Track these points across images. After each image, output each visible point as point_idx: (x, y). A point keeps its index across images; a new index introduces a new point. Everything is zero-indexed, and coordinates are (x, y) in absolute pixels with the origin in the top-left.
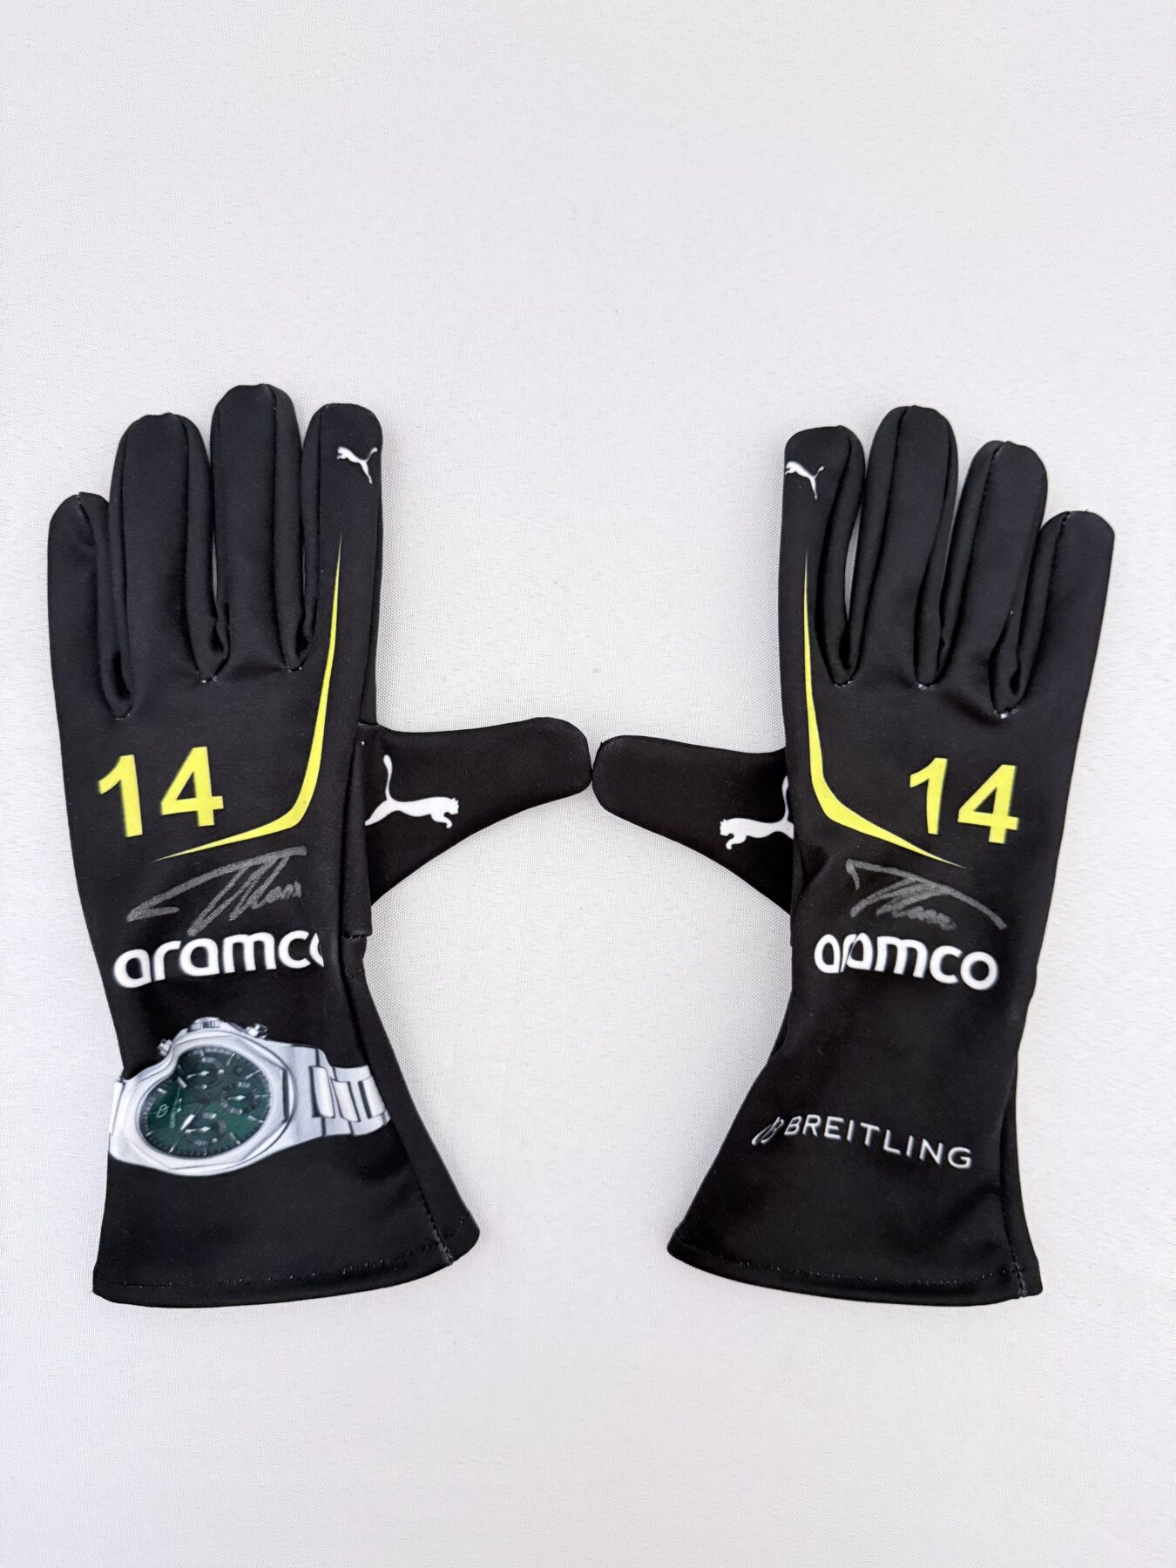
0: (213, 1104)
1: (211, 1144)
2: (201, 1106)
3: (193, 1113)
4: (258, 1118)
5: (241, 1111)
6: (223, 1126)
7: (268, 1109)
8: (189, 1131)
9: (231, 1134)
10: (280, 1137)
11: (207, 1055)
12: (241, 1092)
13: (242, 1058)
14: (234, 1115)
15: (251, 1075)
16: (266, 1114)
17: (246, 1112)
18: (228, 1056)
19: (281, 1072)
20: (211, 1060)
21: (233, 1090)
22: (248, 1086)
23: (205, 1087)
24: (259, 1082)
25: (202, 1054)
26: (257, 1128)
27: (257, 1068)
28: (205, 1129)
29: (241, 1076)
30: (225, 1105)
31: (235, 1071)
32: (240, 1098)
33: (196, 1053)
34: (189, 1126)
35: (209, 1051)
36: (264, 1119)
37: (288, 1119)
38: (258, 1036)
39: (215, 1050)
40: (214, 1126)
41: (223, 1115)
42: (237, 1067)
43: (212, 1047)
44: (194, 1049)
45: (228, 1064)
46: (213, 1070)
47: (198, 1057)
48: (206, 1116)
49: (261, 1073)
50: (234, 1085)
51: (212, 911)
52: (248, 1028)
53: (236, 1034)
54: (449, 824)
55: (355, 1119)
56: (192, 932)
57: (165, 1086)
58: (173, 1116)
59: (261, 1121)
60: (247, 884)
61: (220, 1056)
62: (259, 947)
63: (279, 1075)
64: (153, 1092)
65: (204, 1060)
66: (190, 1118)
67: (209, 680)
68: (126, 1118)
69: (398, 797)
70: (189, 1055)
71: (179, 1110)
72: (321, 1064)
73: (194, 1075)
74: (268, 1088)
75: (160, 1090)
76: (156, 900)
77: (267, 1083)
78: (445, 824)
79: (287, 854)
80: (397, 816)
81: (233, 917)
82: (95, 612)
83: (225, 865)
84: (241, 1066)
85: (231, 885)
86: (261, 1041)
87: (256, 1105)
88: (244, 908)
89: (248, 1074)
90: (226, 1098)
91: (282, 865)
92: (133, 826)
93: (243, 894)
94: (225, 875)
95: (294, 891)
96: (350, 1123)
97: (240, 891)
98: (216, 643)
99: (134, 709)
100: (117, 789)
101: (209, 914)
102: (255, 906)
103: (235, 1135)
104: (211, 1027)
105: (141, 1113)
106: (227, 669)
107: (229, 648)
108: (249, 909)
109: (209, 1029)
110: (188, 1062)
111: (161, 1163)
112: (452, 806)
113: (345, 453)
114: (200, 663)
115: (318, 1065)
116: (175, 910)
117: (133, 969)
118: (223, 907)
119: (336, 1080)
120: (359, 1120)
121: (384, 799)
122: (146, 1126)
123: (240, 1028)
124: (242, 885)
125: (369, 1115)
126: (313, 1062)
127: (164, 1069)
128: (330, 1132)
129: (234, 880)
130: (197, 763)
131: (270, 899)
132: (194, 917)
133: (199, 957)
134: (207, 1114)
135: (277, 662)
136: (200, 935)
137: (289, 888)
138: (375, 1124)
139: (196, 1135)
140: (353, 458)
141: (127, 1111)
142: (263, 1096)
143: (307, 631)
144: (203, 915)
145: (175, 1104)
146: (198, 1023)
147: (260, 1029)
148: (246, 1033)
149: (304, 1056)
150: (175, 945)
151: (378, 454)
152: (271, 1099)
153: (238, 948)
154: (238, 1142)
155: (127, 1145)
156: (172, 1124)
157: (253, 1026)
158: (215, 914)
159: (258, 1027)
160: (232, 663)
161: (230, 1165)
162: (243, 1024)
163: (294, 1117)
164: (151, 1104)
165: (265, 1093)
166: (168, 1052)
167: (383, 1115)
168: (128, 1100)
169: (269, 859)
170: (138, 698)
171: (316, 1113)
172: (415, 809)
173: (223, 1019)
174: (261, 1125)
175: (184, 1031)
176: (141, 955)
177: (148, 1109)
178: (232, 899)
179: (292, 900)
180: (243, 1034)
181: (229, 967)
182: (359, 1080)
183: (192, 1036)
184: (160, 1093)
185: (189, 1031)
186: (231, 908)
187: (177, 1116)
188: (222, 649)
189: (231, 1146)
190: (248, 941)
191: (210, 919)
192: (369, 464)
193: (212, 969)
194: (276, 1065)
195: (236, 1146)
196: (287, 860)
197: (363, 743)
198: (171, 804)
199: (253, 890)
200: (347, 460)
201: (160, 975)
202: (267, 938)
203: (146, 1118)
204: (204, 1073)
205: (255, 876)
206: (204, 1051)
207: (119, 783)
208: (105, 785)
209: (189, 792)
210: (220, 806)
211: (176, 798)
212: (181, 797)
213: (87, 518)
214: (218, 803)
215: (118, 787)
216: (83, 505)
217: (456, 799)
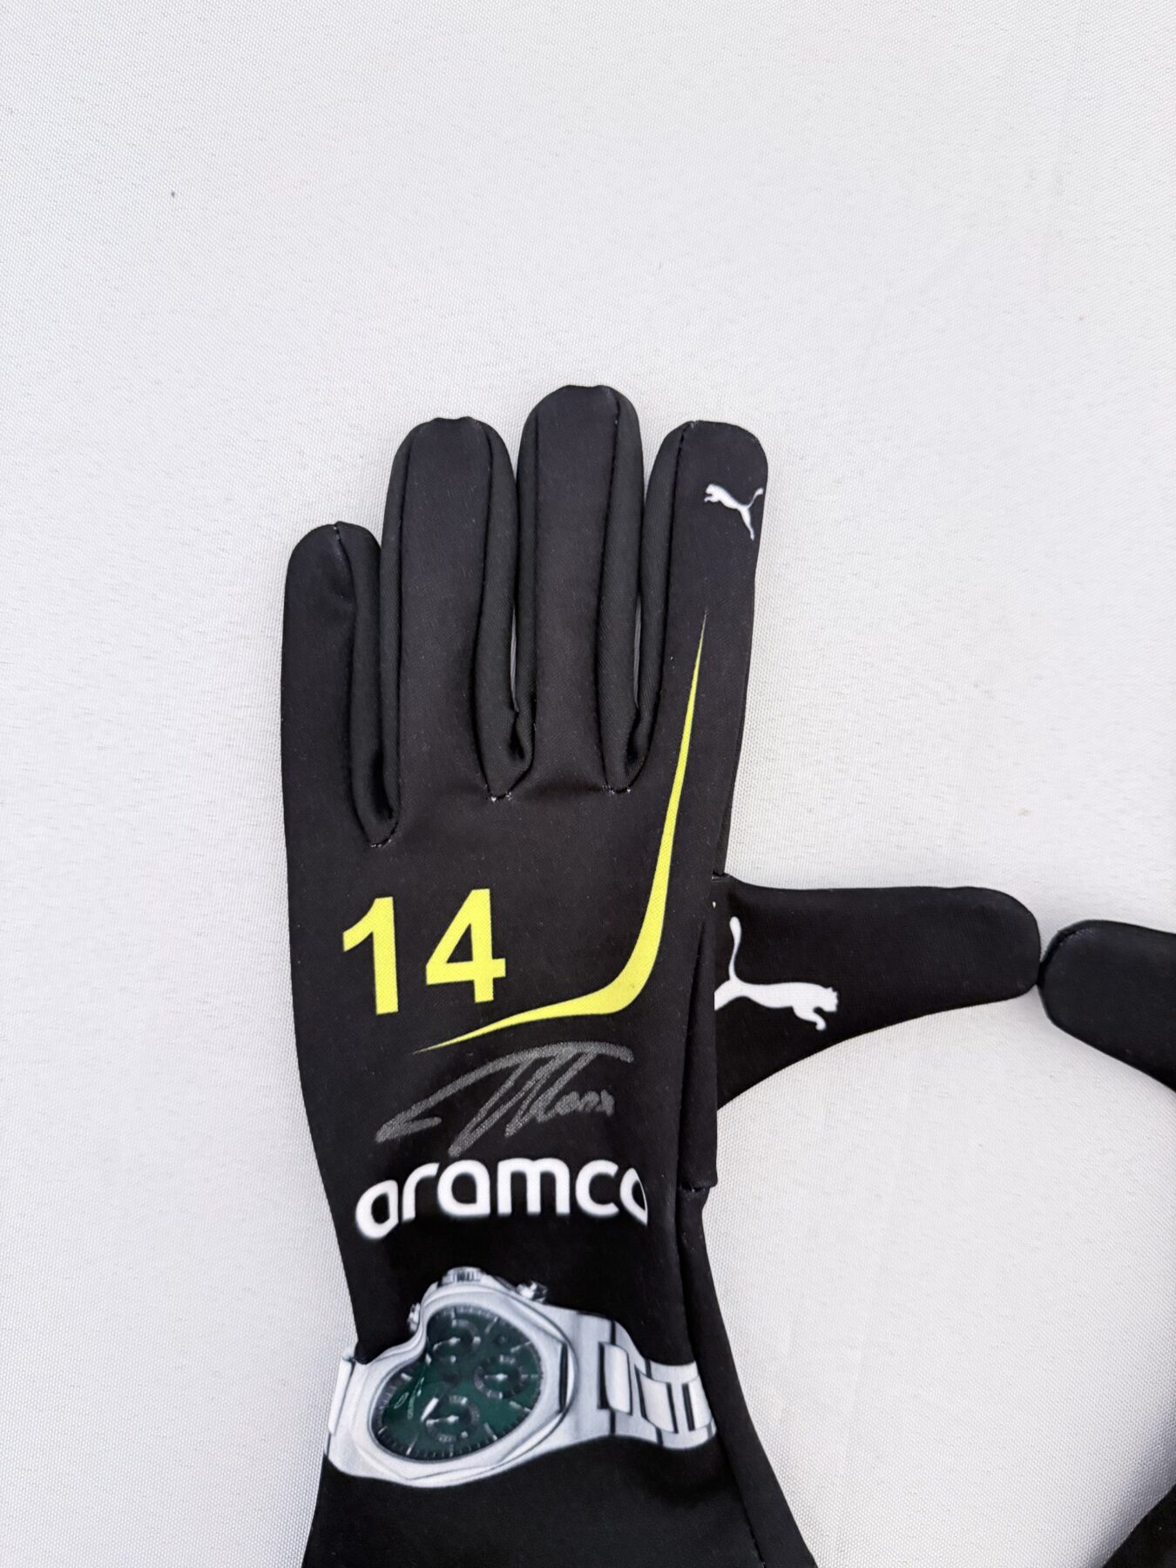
0: (463, 1386)
1: (459, 1438)
2: (446, 1386)
3: (437, 1396)
4: (523, 1405)
5: (501, 1396)
6: (475, 1415)
7: (539, 1394)
8: (431, 1422)
9: (487, 1426)
10: (552, 1432)
12: (504, 1369)
13: (508, 1325)
14: (493, 1400)
15: (518, 1348)
16: (536, 1400)
17: (507, 1396)
18: (487, 1322)
19: (559, 1348)
20: (464, 1323)
21: (491, 1366)
22: (513, 1361)
23: (453, 1359)
24: (530, 1358)
25: (453, 1315)
26: (520, 1419)
27: (527, 1340)
28: (452, 1419)
29: (503, 1349)
30: (480, 1386)
31: (496, 1341)
32: (501, 1377)
33: (445, 1314)
34: (431, 1416)
35: (462, 1311)
36: (531, 1408)
37: (564, 1408)
38: (535, 1298)
39: (471, 1311)
40: (464, 1415)
41: (474, 1400)
42: (499, 1336)
43: (466, 1307)
44: (446, 1309)
45: (488, 1330)
46: (466, 1338)
47: (449, 1320)
48: (454, 1399)
49: (532, 1346)
50: (495, 1360)
51: (482, 1122)
52: (520, 1286)
53: (504, 1293)
54: (821, 1024)
55: (670, 1428)
56: (454, 1150)
57: (411, 1371)
58: (412, 1401)
59: (527, 1410)
60: (530, 1084)
61: (478, 1320)
62: (548, 1181)
63: (556, 1349)
64: (395, 1379)
65: (454, 1323)
66: (433, 1403)
67: (500, 798)
68: (355, 1416)
69: (745, 976)
70: (437, 1317)
71: (419, 1392)
72: (618, 1341)
73: (440, 1343)
74: (540, 1367)
75: (404, 1376)
76: (416, 1110)
77: (539, 1359)
78: (814, 1024)
79: (592, 1050)
80: (742, 1003)
81: (510, 1130)
82: (349, 693)
83: (503, 1056)
84: (506, 1336)
85: (509, 1084)
86: (538, 1305)
87: (523, 1390)
88: (526, 1119)
89: (514, 1345)
90: (482, 1377)
91: (581, 1064)
92: (387, 1000)
93: (524, 1098)
94: (501, 1070)
95: (600, 1102)
96: (659, 1433)
97: (521, 1095)
98: (515, 746)
99: (399, 834)
100: (368, 947)
101: (478, 1125)
102: (541, 1118)
103: (491, 1427)
104: (468, 1279)
105: (377, 1409)
106: (528, 784)
107: (533, 755)
108: (533, 1120)
109: (465, 1282)
110: (438, 1326)
111: (396, 1473)
112: (828, 999)
113: (717, 494)
114: (491, 774)
115: (613, 1341)
116: (437, 1121)
117: (380, 1210)
118: (497, 1115)
119: (649, 1375)
120: (676, 1431)
121: (727, 978)
122: (380, 1422)
123: (508, 1285)
124: (524, 1084)
125: (691, 1426)
126: (606, 1337)
127: (412, 1349)
128: (621, 1431)
129: (514, 1077)
130: (476, 911)
131: (562, 1108)
132: (459, 1129)
133: (464, 1190)
134: (455, 1397)
135: (595, 778)
136: (465, 1156)
137: (591, 1097)
138: (699, 1437)
139: (444, 1427)
140: (729, 502)
141: (358, 1405)
142: (533, 1376)
143: (641, 740)
144: (470, 1126)
145: (417, 1386)
146: (452, 1274)
147: (538, 1290)
148: (518, 1292)
149: (594, 1329)
150: (429, 1170)
152: (543, 1381)
153: (519, 1181)
154: (495, 1438)
155: (355, 1451)
156: (410, 1412)
157: (528, 1285)
158: (486, 1126)
159: (534, 1286)
160: (536, 777)
161: (483, 1470)
162: (513, 1279)
163: (573, 1407)
164: (390, 1395)
165: (536, 1372)
166: (418, 1324)
167: (709, 1427)
168: (359, 1389)
169: (566, 1051)
170: (406, 818)
171: (604, 1403)
172: (771, 996)
173: (486, 1270)
174: (527, 1415)
175: (434, 1287)
176: (388, 1188)
177: (386, 1402)
178: (509, 1104)
179: (595, 1116)
180: (513, 1293)
181: (505, 1207)
182: (685, 1381)
183: (443, 1292)
184: (403, 1381)
185: (440, 1285)
186: (507, 1118)
187: (417, 1400)
188: (522, 756)
189: (485, 1443)
190: (532, 1169)
191: (480, 1132)
192: (752, 511)
193: (481, 1208)
194: (553, 1337)
195: (491, 1442)
196: (591, 1057)
197: (714, 904)
198: (439, 970)
199: (538, 1095)
200: (720, 503)
201: (409, 1213)
202: (559, 1169)
203: (382, 1412)
204: (454, 1341)
205: (542, 1074)
206: (455, 1311)
207: (371, 936)
208: (352, 938)
209: (463, 952)
210: (501, 972)
211: (446, 959)
212: (452, 959)
213: (347, 559)
214: (499, 968)
215: (368, 943)
216: (343, 541)
217: (834, 990)
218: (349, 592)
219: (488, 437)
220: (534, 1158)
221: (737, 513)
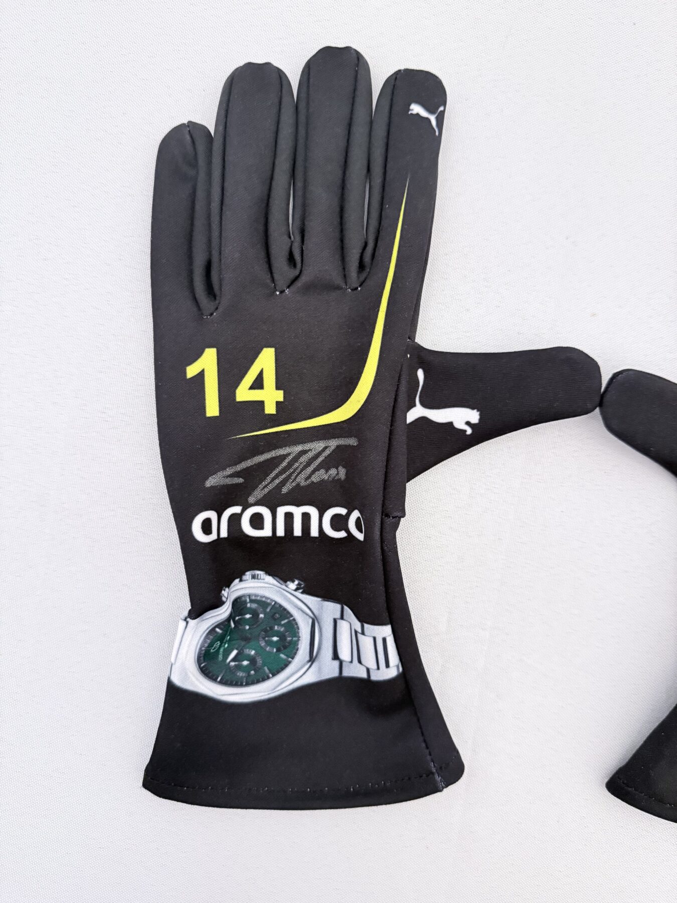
0: (252, 643)
1: (249, 675)
2: (243, 643)
3: (237, 649)
4: (288, 656)
5: (275, 650)
6: (259, 661)
7: (297, 650)
8: (233, 664)
9: (266, 668)
10: (304, 674)
11: (252, 601)
12: (277, 634)
13: (281, 606)
14: (269, 652)
15: (286, 621)
16: (295, 654)
17: (279, 650)
18: (269, 604)
19: (310, 621)
20: (254, 606)
21: (269, 632)
22: (282, 629)
23: (247, 627)
24: (293, 627)
25: (248, 600)
26: (286, 665)
27: (292, 616)
28: (245, 663)
29: (277, 621)
30: (263, 644)
31: (273, 616)
32: (275, 639)
33: (243, 599)
34: (234, 660)
35: (253, 598)
36: (293, 658)
37: (312, 659)
38: (296, 590)
39: (259, 598)
40: (253, 660)
41: (259, 652)
42: (275, 613)
43: (256, 595)
44: (244, 596)
45: (268, 610)
46: (255, 614)
47: (245, 602)
48: (247, 651)
49: (294, 620)
50: (272, 628)
51: (268, 485)
52: (288, 583)
53: (278, 587)
54: (469, 431)
55: (375, 667)
56: (251, 500)
57: (222, 627)
58: (222, 650)
59: (290, 659)
60: (297, 464)
61: (263, 603)
62: (306, 517)
63: (308, 622)
64: (212, 631)
65: (249, 605)
66: (234, 653)
67: (282, 292)
68: (187, 652)
69: (425, 405)
70: (239, 600)
71: (226, 645)
72: (345, 617)
73: (240, 617)
74: (298, 633)
75: (218, 630)
77: (298, 628)
78: (465, 431)
79: (333, 443)
80: (423, 420)
81: (285, 490)
82: (192, 224)
83: (281, 447)
84: (280, 613)
85: (284, 464)
86: (298, 594)
87: (288, 646)
89: (284, 619)
90: (264, 638)
91: (327, 452)
92: (212, 409)
93: (293, 472)
94: (280, 455)
95: (338, 474)
96: (368, 670)
97: (291, 470)
98: (291, 259)
99: (220, 309)
100: (201, 375)
101: (266, 486)
102: (303, 484)
103: (268, 669)
104: (258, 579)
105: (200, 649)
106: (299, 284)
107: (302, 265)
108: (298, 485)
109: (256, 580)
110: (239, 605)
111: (211, 690)
112: (474, 416)
113: (416, 109)
114: (276, 276)
115: (342, 618)
116: (241, 480)
117: (206, 527)
118: (277, 481)
119: (363, 633)
120: (378, 668)
121: (415, 405)
122: (202, 658)
123: (281, 582)
124: (293, 464)
125: (387, 665)
126: (338, 615)
127: (223, 612)
128: (346, 673)
129: (287, 461)
130: (266, 361)
131: (315, 478)
132: (254, 488)
133: (257, 522)
134: (247, 650)
135: (339, 281)
136: (257, 504)
137: (333, 472)
138: (391, 672)
139: (239, 667)
140: (423, 113)
141: (189, 646)
142: (295, 639)
143: (367, 258)
144: (261, 486)
145: (225, 641)
146: (248, 574)
147: (299, 584)
148: (287, 586)
149: (331, 609)
150: (237, 509)
151: (443, 112)
152: (300, 642)
153: (289, 517)
154: (271, 675)
155: (186, 674)
156: (221, 657)
157: (293, 582)
158: (271, 487)
159: (296, 582)
160: (304, 279)
161: (263, 694)
162: (284, 578)
163: (317, 658)
164: (209, 641)
165: (295, 637)
166: (227, 599)
167: (398, 667)
168: (190, 636)
169: (318, 446)
170: (225, 300)
171: (336, 656)
172: (440, 416)
173: (269, 573)
174: (290, 662)
175: (237, 581)
176: (212, 515)
177: (206, 645)
178: (284, 476)
179: (336, 481)
180: (284, 587)
181: (281, 532)
182: (384, 636)
183: (243, 585)
184: (216, 632)
185: (241, 580)
186: (283, 483)
187: (225, 650)
188: (295, 266)
189: (265, 678)
190: (297, 512)
191: (266, 490)
192: (437, 118)
193: (267, 532)
194: (307, 614)
195: (268, 678)
196: (333, 448)
197: (409, 356)
198: (244, 393)
199: (302, 471)
200: (418, 114)
201: (224, 534)
202: (313, 511)
203: (203, 652)
204: (248, 616)
205: (304, 459)
206: (249, 598)
207: (203, 371)
208: (192, 371)
209: (258, 384)
210: (281, 399)
211: (248, 388)
212: (252, 388)
213: (193, 142)
214: (280, 396)
215: (201, 374)
216: (191, 131)
217: (478, 411)
218: (193, 164)
219: (280, 76)
220: (298, 505)
221: (428, 120)
